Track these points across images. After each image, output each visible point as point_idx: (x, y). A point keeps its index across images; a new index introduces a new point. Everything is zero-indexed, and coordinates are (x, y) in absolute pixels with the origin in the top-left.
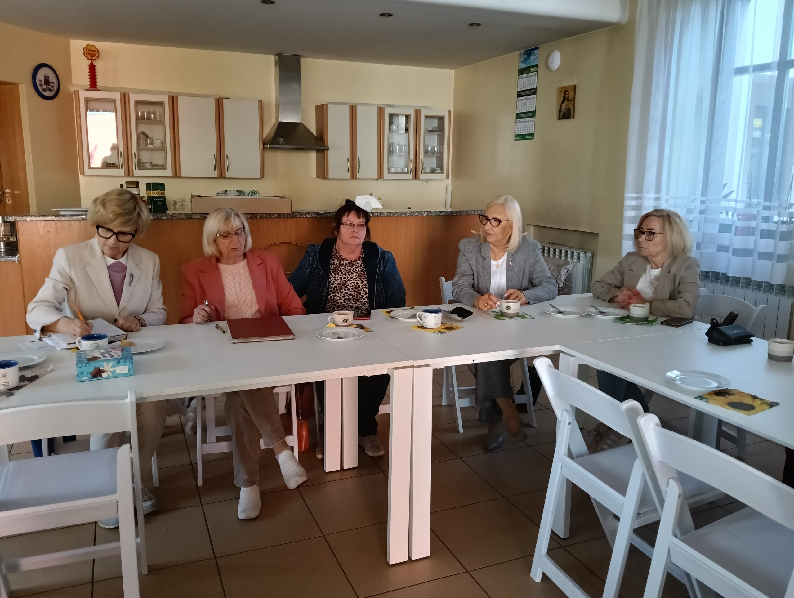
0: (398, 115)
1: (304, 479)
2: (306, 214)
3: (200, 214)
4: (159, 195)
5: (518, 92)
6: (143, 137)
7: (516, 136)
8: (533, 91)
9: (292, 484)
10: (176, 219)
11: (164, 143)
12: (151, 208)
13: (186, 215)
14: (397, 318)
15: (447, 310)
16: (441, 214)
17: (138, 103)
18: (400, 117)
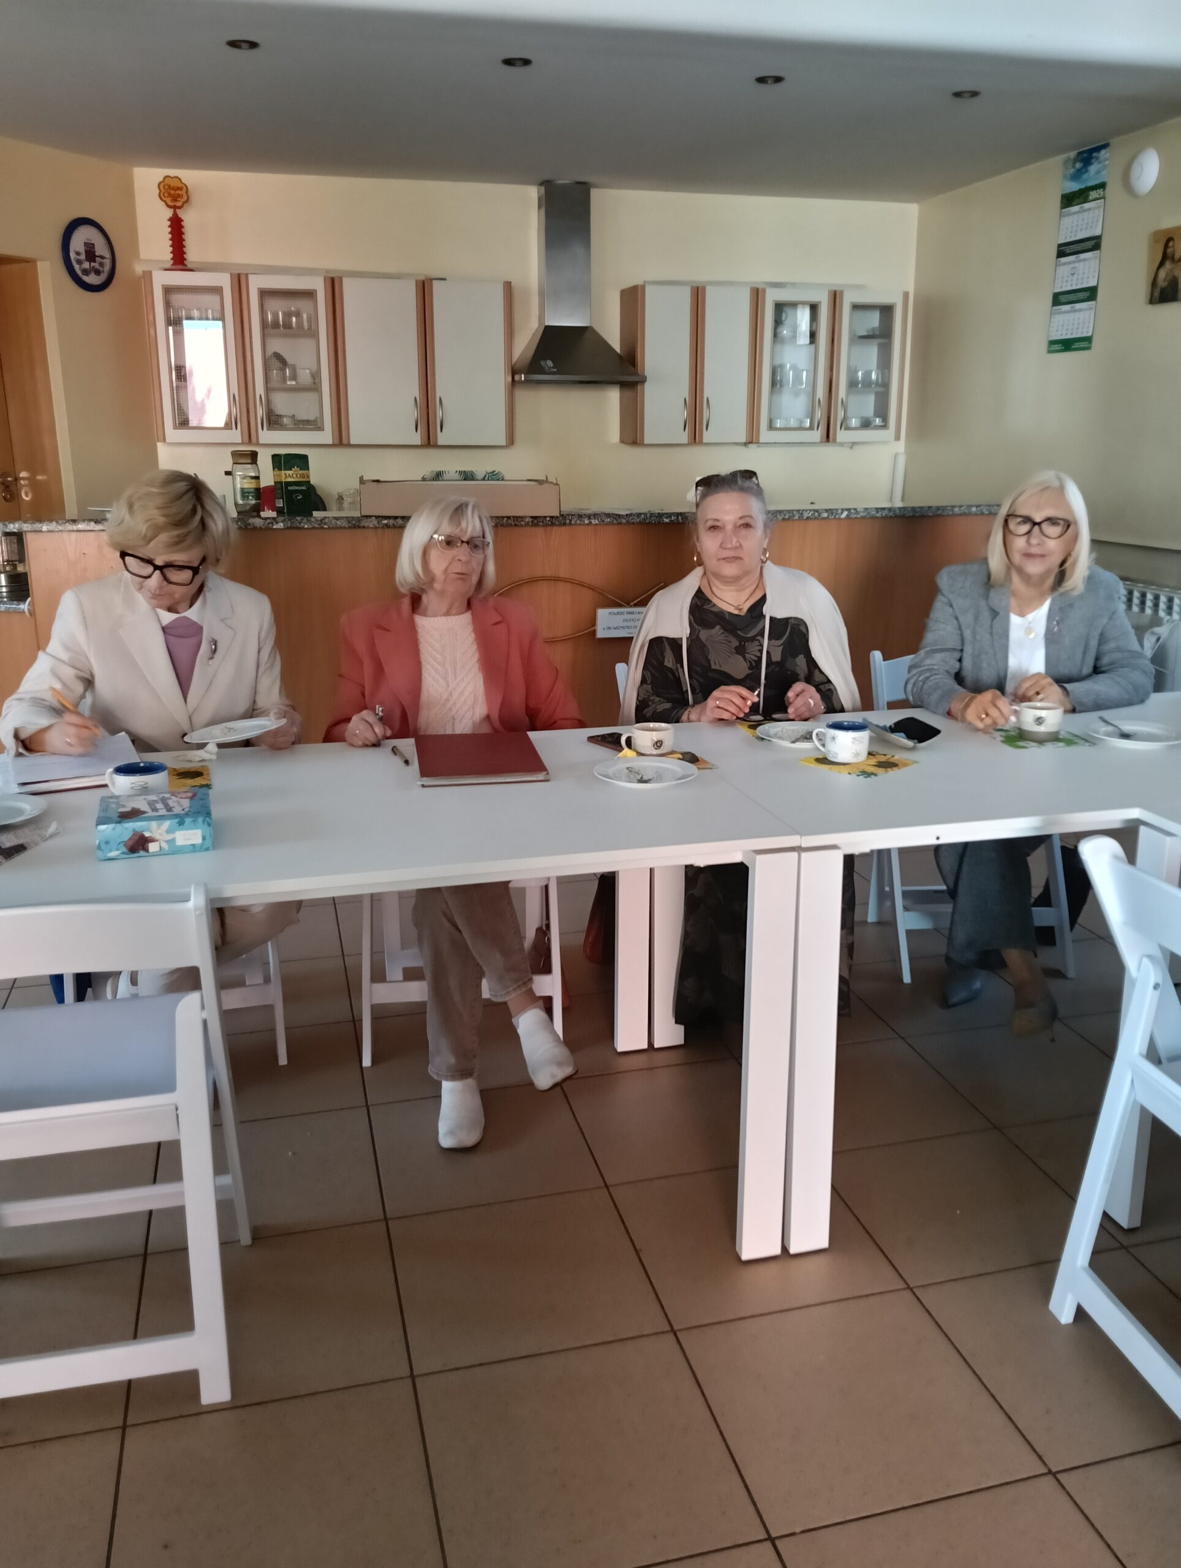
0: (794, 305)
1: (568, 1070)
2: (589, 517)
3: (377, 517)
4: (299, 480)
5: (1060, 246)
6: (276, 363)
7: (1052, 343)
8: (1093, 244)
9: (544, 1078)
10: (329, 528)
11: (316, 376)
12: (282, 505)
13: (349, 519)
14: (769, 740)
15: (881, 724)
16: (880, 513)
17: (265, 294)
18: (800, 307)
